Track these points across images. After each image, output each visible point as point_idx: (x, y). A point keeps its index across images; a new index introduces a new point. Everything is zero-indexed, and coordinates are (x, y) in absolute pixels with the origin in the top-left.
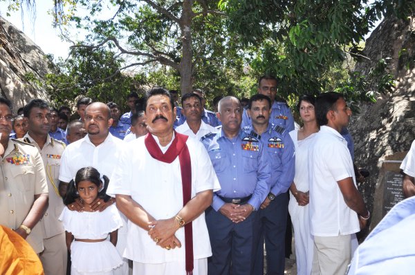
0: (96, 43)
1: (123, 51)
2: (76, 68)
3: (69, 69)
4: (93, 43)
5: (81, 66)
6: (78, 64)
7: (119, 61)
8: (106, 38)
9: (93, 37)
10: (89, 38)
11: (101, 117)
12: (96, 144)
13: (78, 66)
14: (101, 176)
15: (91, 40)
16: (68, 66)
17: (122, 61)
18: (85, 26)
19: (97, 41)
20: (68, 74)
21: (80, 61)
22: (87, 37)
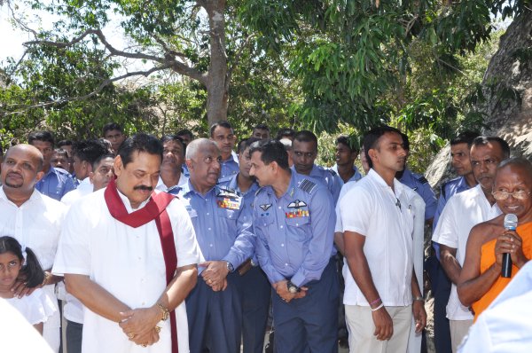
0: (70, 35)
1: (114, 52)
2: (37, 77)
3: (25, 77)
4: (66, 34)
5: (47, 73)
6: (41, 70)
7: (111, 65)
8: (88, 27)
9: (67, 26)
10: (60, 26)
11: (30, 166)
12: (19, 203)
13: (41, 73)
14: (23, 249)
15: (63, 30)
16: (23, 72)
17: (116, 66)
18: (47, 6)
19: (72, 31)
20: (24, 86)
21: (44, 65)
22: (57, 25)
